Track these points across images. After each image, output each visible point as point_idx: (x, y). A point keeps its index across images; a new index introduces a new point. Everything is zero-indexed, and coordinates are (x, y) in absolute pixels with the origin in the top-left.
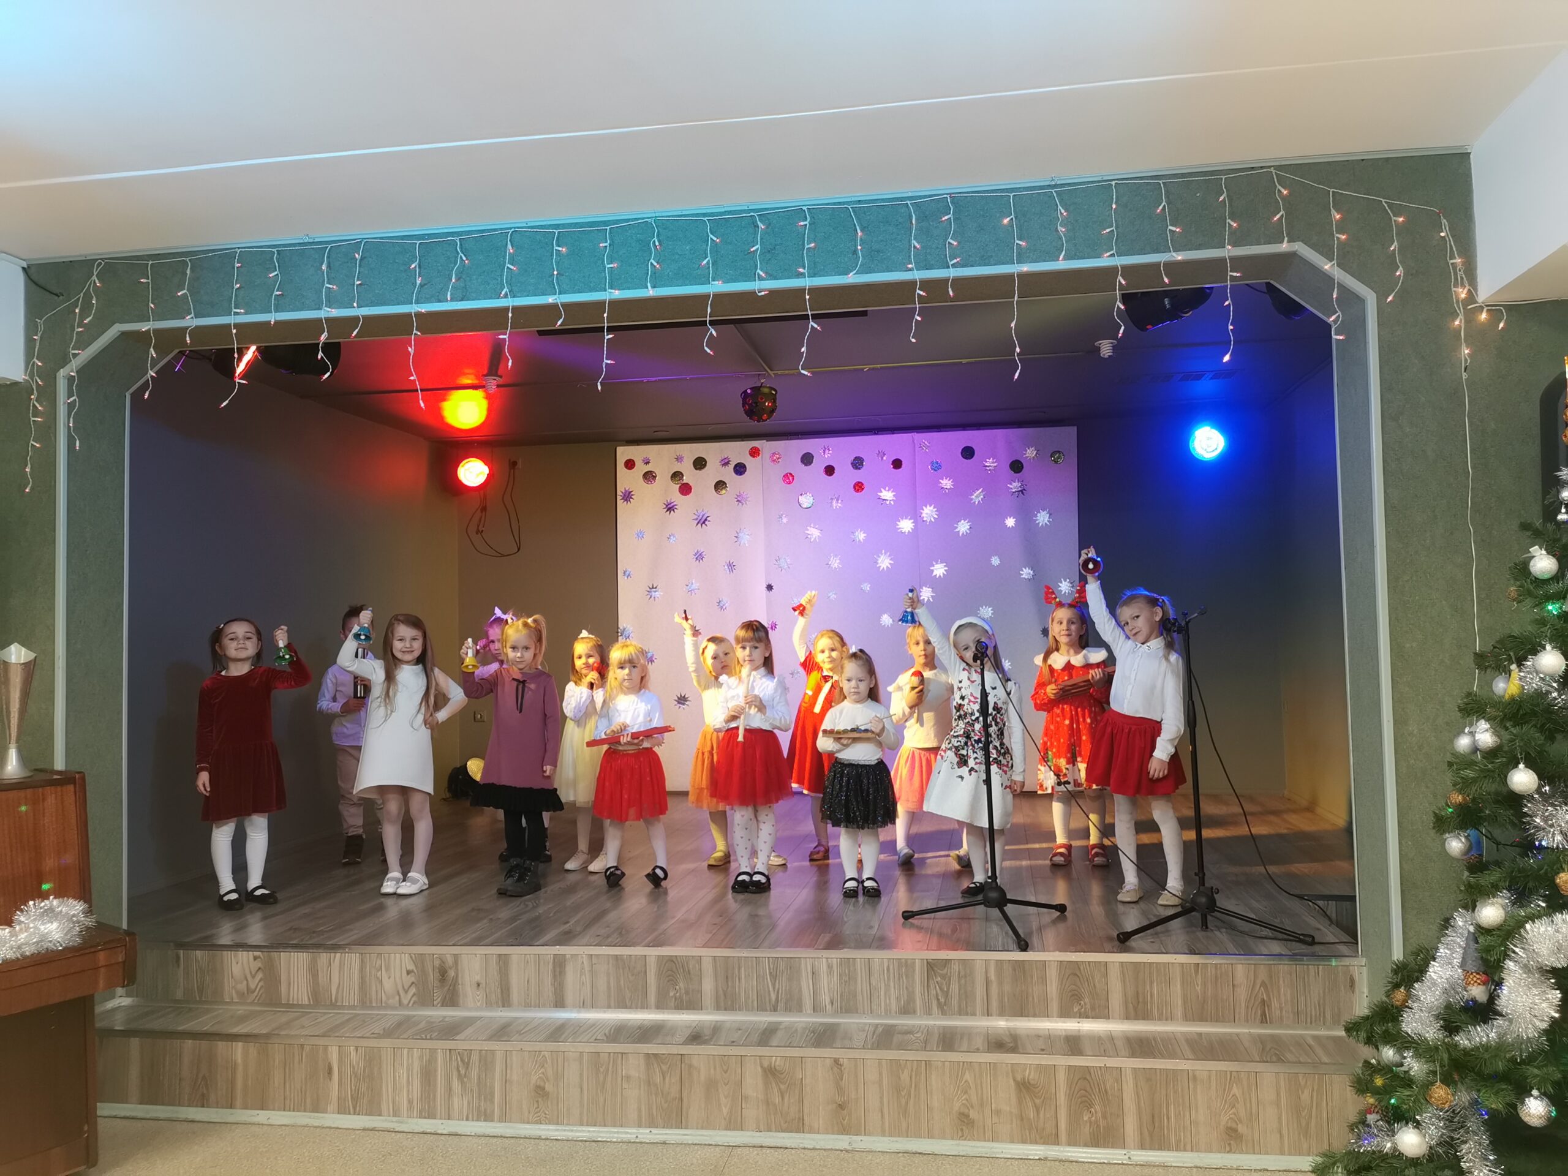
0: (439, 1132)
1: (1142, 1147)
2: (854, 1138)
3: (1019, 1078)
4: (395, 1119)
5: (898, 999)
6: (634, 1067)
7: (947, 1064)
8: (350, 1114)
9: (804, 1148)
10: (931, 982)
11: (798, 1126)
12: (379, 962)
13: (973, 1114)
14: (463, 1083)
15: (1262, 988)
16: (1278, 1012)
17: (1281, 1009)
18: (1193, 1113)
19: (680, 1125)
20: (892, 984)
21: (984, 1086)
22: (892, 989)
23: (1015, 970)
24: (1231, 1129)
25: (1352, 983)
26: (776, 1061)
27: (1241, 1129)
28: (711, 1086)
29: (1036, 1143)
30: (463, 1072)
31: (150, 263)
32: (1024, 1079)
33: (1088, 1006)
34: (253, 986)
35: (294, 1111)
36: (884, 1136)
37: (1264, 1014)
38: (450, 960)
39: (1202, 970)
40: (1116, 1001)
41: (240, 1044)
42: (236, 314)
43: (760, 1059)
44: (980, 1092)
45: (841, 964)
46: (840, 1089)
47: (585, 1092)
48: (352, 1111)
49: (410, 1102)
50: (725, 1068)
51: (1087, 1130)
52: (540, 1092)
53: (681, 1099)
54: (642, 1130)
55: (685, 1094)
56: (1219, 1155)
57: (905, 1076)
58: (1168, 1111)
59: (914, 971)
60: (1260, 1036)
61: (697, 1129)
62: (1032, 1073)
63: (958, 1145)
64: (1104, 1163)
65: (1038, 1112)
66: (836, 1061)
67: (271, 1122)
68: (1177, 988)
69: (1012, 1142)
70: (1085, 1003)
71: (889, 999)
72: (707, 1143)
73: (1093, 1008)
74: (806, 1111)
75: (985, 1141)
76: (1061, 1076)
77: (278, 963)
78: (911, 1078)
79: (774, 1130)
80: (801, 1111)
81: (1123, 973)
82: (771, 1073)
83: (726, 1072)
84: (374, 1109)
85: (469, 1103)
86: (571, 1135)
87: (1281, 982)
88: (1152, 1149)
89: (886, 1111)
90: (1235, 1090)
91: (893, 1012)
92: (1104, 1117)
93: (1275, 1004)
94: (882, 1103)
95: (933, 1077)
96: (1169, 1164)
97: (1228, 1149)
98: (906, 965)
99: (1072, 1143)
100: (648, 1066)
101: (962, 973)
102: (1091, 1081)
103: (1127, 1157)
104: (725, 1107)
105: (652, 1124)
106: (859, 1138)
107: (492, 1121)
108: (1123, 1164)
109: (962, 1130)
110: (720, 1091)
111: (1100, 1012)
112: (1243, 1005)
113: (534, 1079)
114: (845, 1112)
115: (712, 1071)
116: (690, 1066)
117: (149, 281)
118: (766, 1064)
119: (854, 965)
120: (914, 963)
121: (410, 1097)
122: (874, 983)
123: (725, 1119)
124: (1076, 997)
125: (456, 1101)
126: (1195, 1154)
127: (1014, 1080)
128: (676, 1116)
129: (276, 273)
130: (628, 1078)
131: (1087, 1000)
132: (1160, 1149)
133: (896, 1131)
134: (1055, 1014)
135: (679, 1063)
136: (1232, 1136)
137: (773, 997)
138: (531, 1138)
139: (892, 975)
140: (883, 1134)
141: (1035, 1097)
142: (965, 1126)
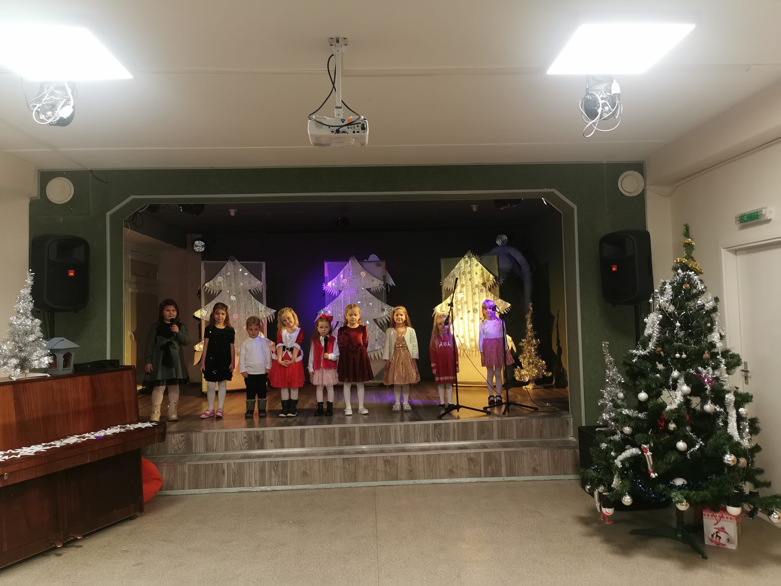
0: (268, 490)
1: (507, 476)
2: (415, 480)
3: (469, 457)
4: (250, 488)
5: (424, 437)
6: (339, 463)
8: (232, 487)
9: (399, 485)
10: (435, 431)
11: (397, 478)
12: (233, 435)
13: (454, 470)
14: (276, 472)
15: (541, 426)
16: (545, 434)
18: (523, 464)
19: (355, 481)
20: (422, 432)
21: (457, 460)
22: (422, 434)
23: (463, 425)
24: (534, 468)
25: (568, 423)
26: (387, 457)
27: (537, 468)
28: (366, 467)
29: (474, 477)
30: (276, 469)
33: (487, 436)
34: (180, 447)
35: (210, 488)
37: (541, 434)
38: (261, 433)
40: (495, 433)
43: (383, 457)
44: (456, 463)
45: (404, 427)
46: (410, 465)
47: (321, 473)
49: (256, 481)
50: (370, 460)
51: (490, 472)
52: (305, 474)
53: (356, 472)
54: (342, 483)
56: (531, 477)
58: (515, 464)
59: (430, 428)
60: (541, 441)
61: (362, 482)
62: (473, 455)
63: (450, 480)
64: (496, 482)
65: (475, 468)
66: (409, 456)
67: (201, 493)
68: (515, 428)
69: (467, 477)
71: (421, 437)
72: (366, 486)
74: (399, 473)
75: (459, 478)
76: (482, 456)
77: (191, 437)
79: (388, 480)
80: (397, 473)
81: (498, 424)
82: (386, 462)
83: (371, 463)
84: (241, 485)
85: (278, 480)
86: (317, 487)
87: (546, 424)
88: (510, 476)
89: (426, 471)
90: (535, 456)
91: (422, 442)
92: (496, 467)
93: (544, 431)
94: (424, 468)
95: (441, 459)
96: (516, 481)
97: (533, 474)
98: (427, 426)
99: (486, 476)
100: (344, 462)
101: (446, 427)
102: (491, 455)
103: (503, 479)
104: (371, 474)
105: (345, 481)
106: (417, 481)
107: (287, 485)
108: (502, 481)
109: (450, 475)
110: (369, 469)
111: (490, 437)
112: (535, 432)
113: (302, 469)
114: (412, 473)
115: (366, 462)
116: (359, 461)
118: (385, 459)
119: (409, 426)
120: (430, 425)
121: (256, 479)
122: (416, 432)
123: (371, 478)
125: (273, 479)
126: (524, 477)
128: (354, 478)
130: (337, 467)
131: (486, 433)
132: (513, 476)
133: (429, 477)
134: (476, 439)
135: (355, 460)
136: (535, 470)
137: (381, 439)
140: (425, 479)
141: (474, 463)
142: (452, 474)
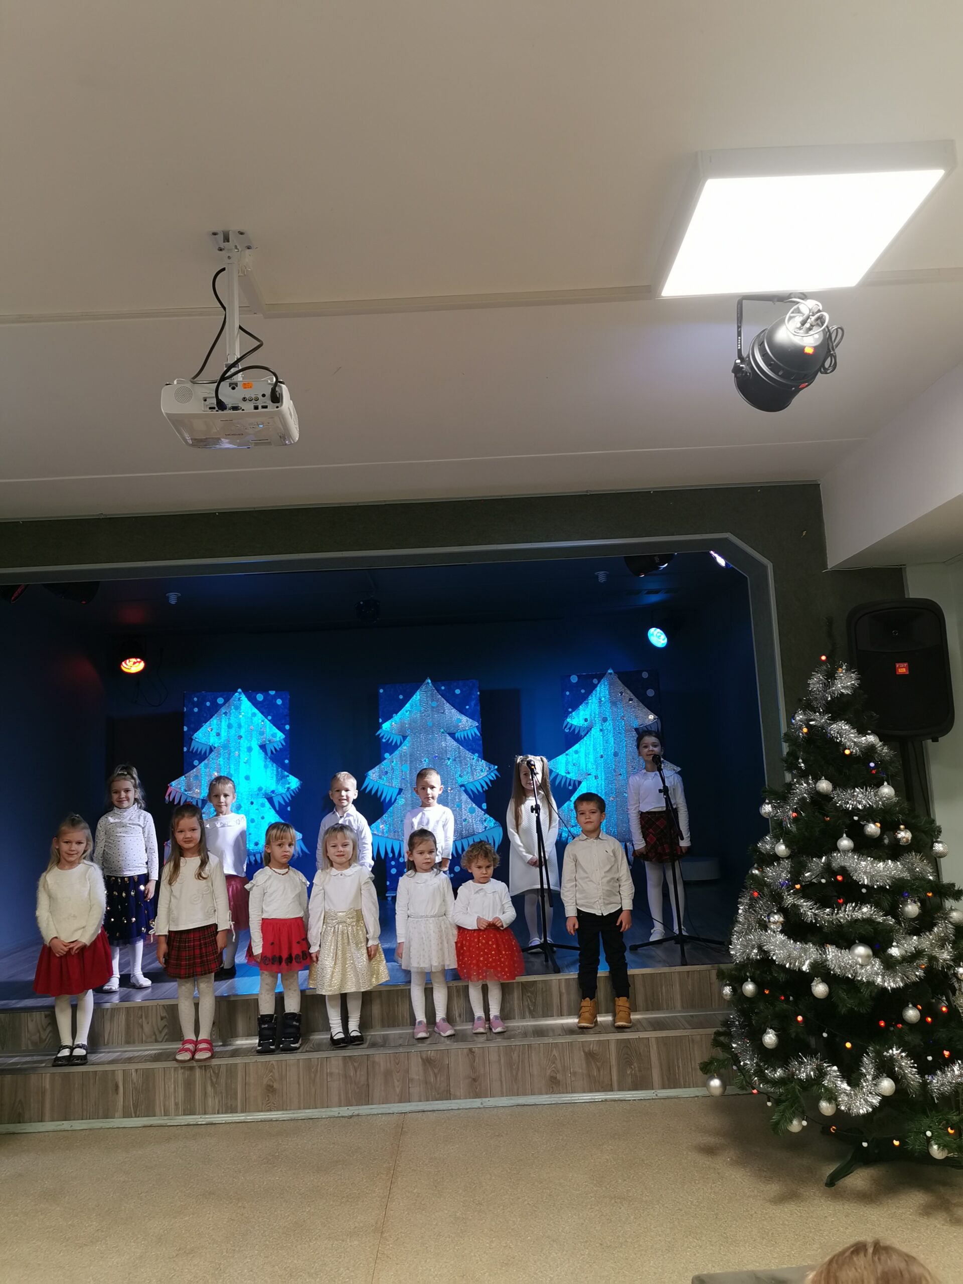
0: (200, 1123)
1: (664, 1088)
2: (484, 1099)
3: (587, 1050)
4: (166, 1118)
6: (335, 1066)
7: (541, 1044)
8: (132, 1117)
9: (452, 1109)
10: (524, 997)
11: (447, 1095)
12: (140, 1013)
13: (559, 1077)
14: (215, 1088)
18: (693, 1063)
19: (368, 1103)
21: (566, 1059)
26: (431, 1053)
29: (599, 1091)
30: (214, 1080)
32: (590, 1051)
34: (44, 1037)
35: (89, 1119)
36: (503, 1096)
39: (691, 975)
40: (640, 1000)
43: (420, 1054)
44: (563, 1062)
46: (473, 1068)
47: (302, 1087)
48: (133, 1115)
49: (176, 1104)
50: (397, 1061)
51: (629, 1080)
52: (270, 1089)
53: (368, 1085)
54: (342, 1109)
55: (370, 1081)
58: (678, 1063)
59: (514, 990)
61: (379, 1104)
62: (595, 1046)
63: (550, 1098)
64: (641, 1099)
65: (599, 1071)
66: (471, 1050)
67: (73, 1128)
68: (677, 988)
69: (584, 1092)
72: (387, 1112)
74: (451, 1085)
75: (567, 1093)
76: (613, 1047)
78: (519, 1056)
79: (430, 1099)
80: (448, 1085)
81: (644, 982)
82: (428, 1062)
83: (398, 1064)
84: (150, 1113)
85: (219, 1102)
86: (293, 1116)
88: (670, 1088)
89: (504, 1079)
92: (640, 1071)
94: (501, 1074)
95: (533, 1054)
96: (680, 1097)
99: (621, 1089)
100: (345, 1065)
101: (544, 989)
102: (631, 1048)
103: (655, 1094)
104: (398, 1087)
105: (349, 1104)
106: (487, 1099)
107: (236, 1112)
108: (653, 1099)
109: (552, 1088)
110: (394, 1077)
113: (265, 1080)
114: (477, 1083)
115: (388, 1064)
116: (374, 1062)
118: (424, 1056)
121: (177, 1101)
123: (398, 1096)
125: (210, 1102)
127: (584, 1052)
128: (364, 1096)
130: (331, 1074)
132: (674, 1088)
133: (511, 1093)
135: (366, 1061)
138: (266, 1121)
141: (597, 1061)
142: (554, 1084)
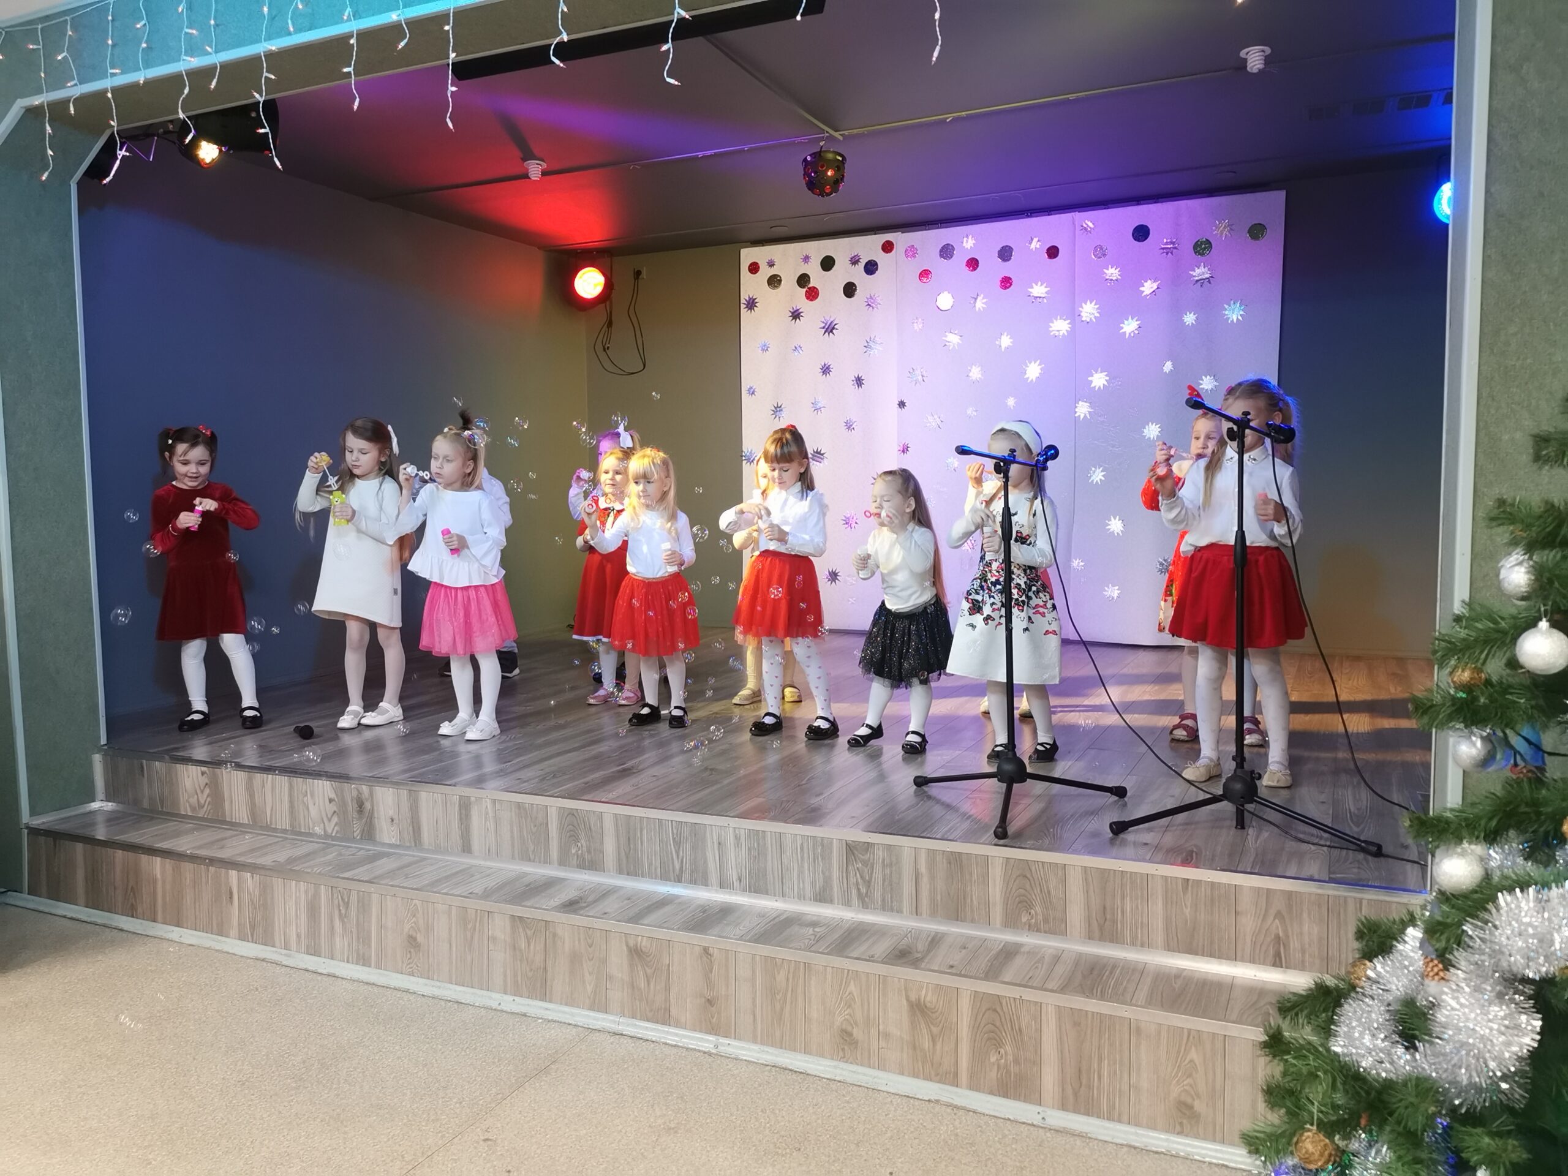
0: (320, 971)
1: (1063, 1107)
2: (722, 1040)
3: (913, 997)
4: (284, 952)
5: (813, 884)
6: (499, 927)
7: (829, 970)
8: (248, 942)
9: (667, 1044)
10: (850, 868)
11: (663, 1017)
12: (304, 788)
13: (857, 1033)
14: (343, 923)
15: (1277, 921)
16: (1298, 955)
17: (1303, 951)
18: (1134, 1075)
19: (544, 998)
20: (806, 865)
21: (872, 1001)
22: (807, 872)
23: (949, 863)
24: (1185, 1104)
26: (642, 940)
27: (1199, 1106)
28: (575, 959)
29: (928, 1080)
30: (343, 911)
31: (40, 26)
32: (919, 1000)
33: (1040, 918)
34: (202, 802)
35: (202, 932)
36: (756, 1043)
37: (1278, 955)
38: (367, 799)
39: (1192, 886)
40: (1076, 915)
41: (159, 859)
42: (113, 75)
43: (626, 937)
44: (866, 1007)
45: (749, 836)
46: (709, 982)
47: (454, 949)
48: (250, 940)
49: (298, 936)
50: (590, 941)
51: (993, 1074)
52: (412, 942)
53: (545, 969)
54: (506, 997)
55: (549, 964)
57: (781, 977)
58: (1100, 1069)
59: (831, 852)
61: (560, 1005)
62: (930, 994)
63: (835, 1067)
64: (1009, 1120)
65: (935, 1043)
66: (706, 950)
67: (182, 940)
68: (1158, 907)
69: (902, 1073)
70: (1036, 912)
71: (803, 882)
72: (567, 1021)
73: (1046, 920)
74: (673, 1001)
76: (965, 1004)
77: (221, 780)
78: (788, 980)
79: (637, 1017)
80: (667, 1000)
81: (1086, 881)
82: (636, 953)
83: (590, 946)
84: (267, 940)
85: (349, 945)
86: (437, 992)
87: (1305, 916)
88: (1076, 1111)
89: (759, 1015)
90: (1193, 1055)
91: (807, 897)
92: (1016, 1061)
93: (1294, 944)
94: (754, 1005)
95: (812, 983)
96: (1094, 1136)
98: (822, 845)
99: (974, 1087)
100: (514, 929)
101: (887, 860)
102: (1002, 1014)
103: (1040, 1117)
104: (590, 983)
105: (517, 993)
106: (726, 1041)
107: (368, 966)
108: (1033, 1125)
109: (843, 1050)
110: (585, 966)
112: (1249, 938)
113: (407, 928)
114: (714, 1009)
115: (577, 942)
116: (555, 935)
117: (41, 47)
118: (631, 943)
119: (764, 838)
120: (831, 843)
121: (299, 930)
122: (785, 861)
123: (589, 998)
124: (1025, 904)
125: (338, 940)
127: (908, 1000)
128: (541, 989)
129: (143, 22)
130: (494, 939)
131: (1038, 909)
132: (1087, 1113)
133: (768, 1039)
134: (998, 925)
135: (543, 930)
136: (1185, 1114)
137: (677, 867)
138: (400, 990)
139: (806, 855)
140: (755, 1041)
141: (932, 1024)
142: (847, 1045)
